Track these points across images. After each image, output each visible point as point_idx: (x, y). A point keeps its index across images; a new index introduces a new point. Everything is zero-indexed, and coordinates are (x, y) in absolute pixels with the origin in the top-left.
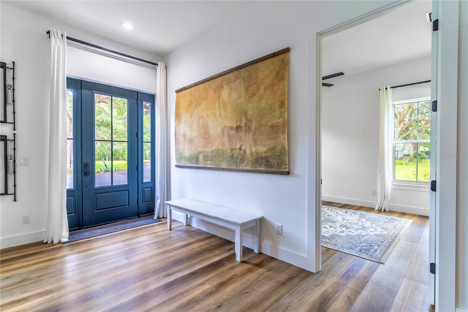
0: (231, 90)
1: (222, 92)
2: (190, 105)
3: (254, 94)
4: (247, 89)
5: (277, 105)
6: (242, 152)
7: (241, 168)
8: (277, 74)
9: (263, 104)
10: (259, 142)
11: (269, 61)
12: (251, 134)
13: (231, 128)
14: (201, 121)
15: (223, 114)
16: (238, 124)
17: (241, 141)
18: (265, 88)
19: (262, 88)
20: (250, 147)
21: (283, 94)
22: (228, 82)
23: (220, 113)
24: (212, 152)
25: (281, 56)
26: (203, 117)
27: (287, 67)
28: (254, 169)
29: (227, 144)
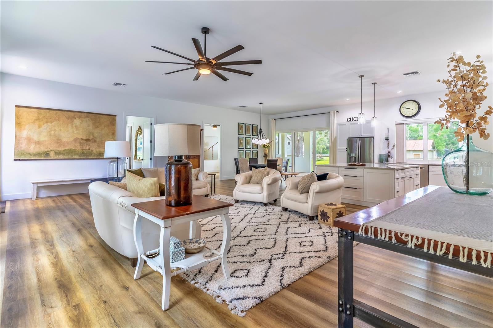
0: (82, 121)
1: (75, 121)
2: (38, 119)
3: (98, 127)
4: (93, 124)
5: (111, 134)
6: (90, 151)
7: (90, 158)
8: (111, 123)
9: (103, 132)
10: (101, 147)
11: (106, 116)
12: (96, 143)
13: (82, 139)
14: (53, 132)
15: (76, 132)
16: (88, 138)
17: (89, 146)
18: (104, 126)
19: (103, 125)
20: (96, 149)
21: (114, 131)
22: (80, 117)
23: (73, 131)
24: (65, 150)
25: (113, 117)
26: (55, 130)
27: (115, 121)
28: (98, 158)
29: (79, 147)
